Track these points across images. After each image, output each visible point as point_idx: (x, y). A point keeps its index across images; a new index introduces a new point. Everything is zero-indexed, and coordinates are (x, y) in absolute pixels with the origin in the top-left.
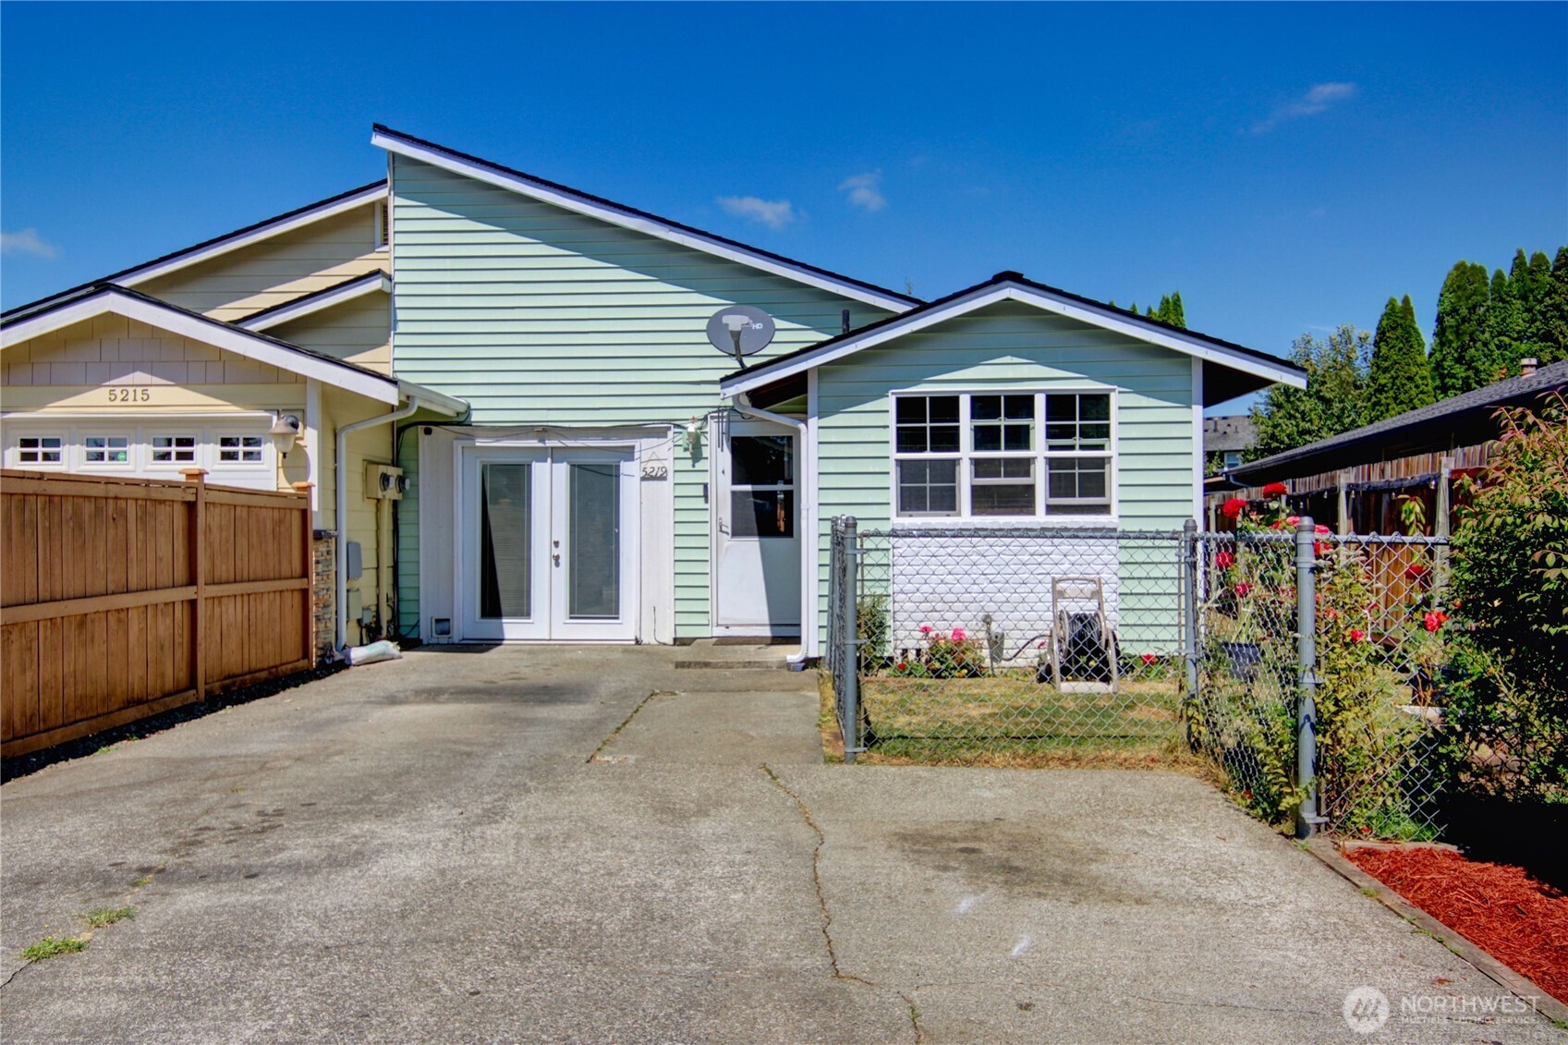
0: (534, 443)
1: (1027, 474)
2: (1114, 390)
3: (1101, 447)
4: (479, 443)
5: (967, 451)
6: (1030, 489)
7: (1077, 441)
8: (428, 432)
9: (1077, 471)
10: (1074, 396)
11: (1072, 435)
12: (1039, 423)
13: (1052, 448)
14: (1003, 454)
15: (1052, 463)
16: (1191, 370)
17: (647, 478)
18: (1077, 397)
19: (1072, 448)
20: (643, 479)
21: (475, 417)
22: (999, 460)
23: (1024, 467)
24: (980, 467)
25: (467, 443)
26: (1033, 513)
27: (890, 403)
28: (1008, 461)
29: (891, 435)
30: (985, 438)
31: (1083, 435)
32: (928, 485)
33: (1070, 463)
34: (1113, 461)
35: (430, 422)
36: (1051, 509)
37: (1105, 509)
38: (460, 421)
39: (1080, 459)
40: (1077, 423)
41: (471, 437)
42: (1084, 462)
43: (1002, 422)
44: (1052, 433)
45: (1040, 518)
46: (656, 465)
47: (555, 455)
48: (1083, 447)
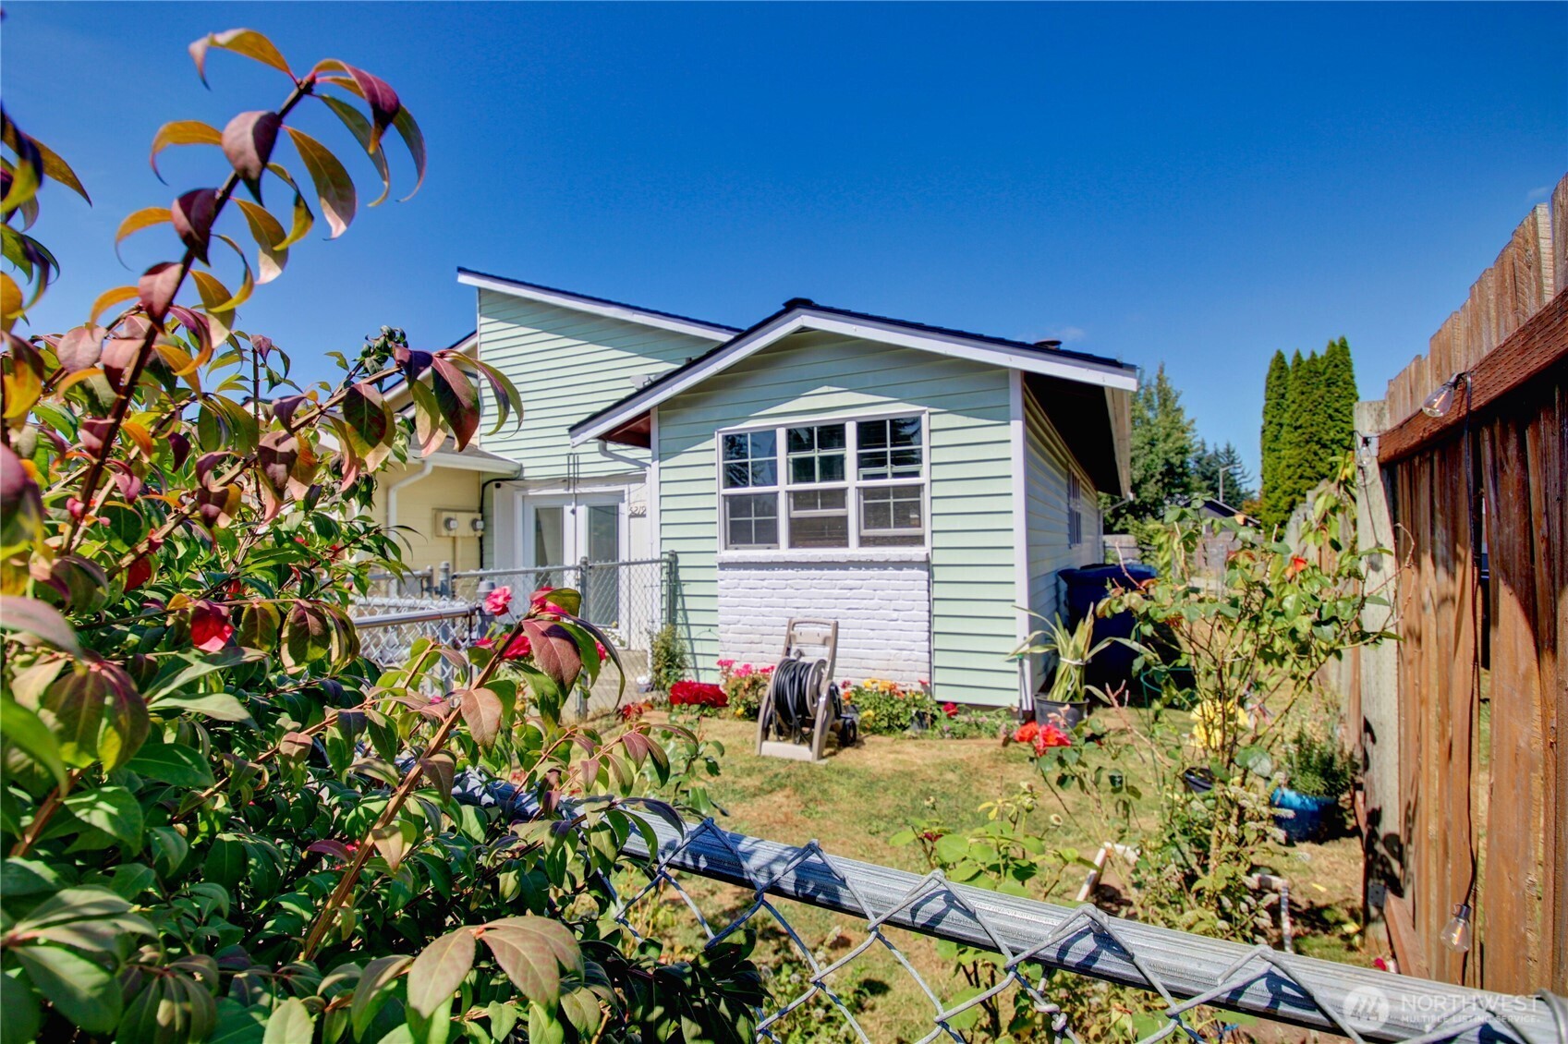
0: (561, 491)
1: (843, 505)
2: (924, 412)
3: (916, 474)
4: (532, 492)
5: (784, 485)
6: (843, 520)
7: (889, 469)
8: (498, 486)
9: (892, 500)
10: (884, 422)
11: (883, 463)
12: (851, 451)
13: (866, 477)
14: (818, 485)
15: (866, 493)
16: (1008, 383)
17: (633, 515)
18: (888, 423)
19: (884, 476)
20: (630, 516)
21: (527, 473)
22: (815, 492)
23: (837, 497)
24: (800, 499)
25: (524, 493)
26: (846, 545)
27: (717, 443)
28: (825, 493)
29: (717, 472)
30: (803, 470)
31: (896, 462)
32: (753, 518)
33: (884, 492)
34: (927, 488)
35: (499, 481)
36: (864, 541)
37: (918, 540)
38: (514, 478)
39: (895, 487)
40: (889, 449)
41: (525, 488)
42: (899, 491)
43: (816, 454)
44: (864, 461)
45: (853, 551)
46: (638, 505)
47: (577, 498)
48: (896, 475)
